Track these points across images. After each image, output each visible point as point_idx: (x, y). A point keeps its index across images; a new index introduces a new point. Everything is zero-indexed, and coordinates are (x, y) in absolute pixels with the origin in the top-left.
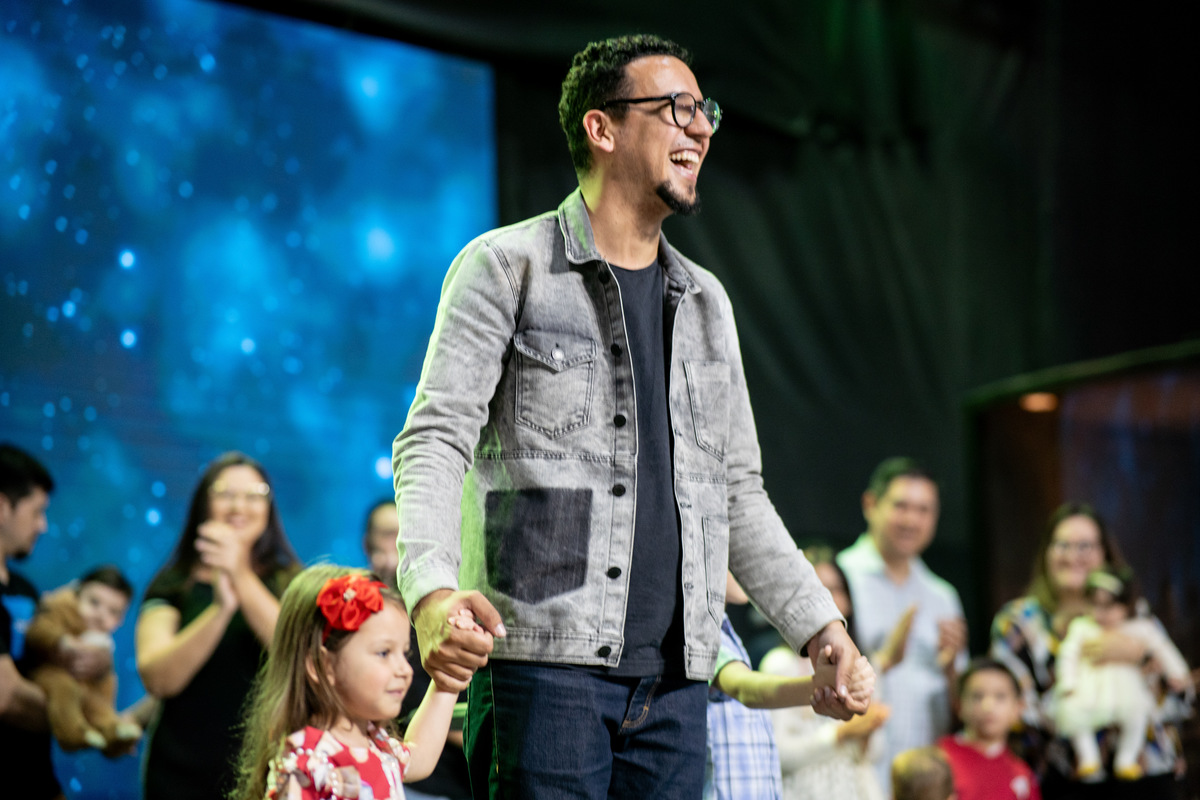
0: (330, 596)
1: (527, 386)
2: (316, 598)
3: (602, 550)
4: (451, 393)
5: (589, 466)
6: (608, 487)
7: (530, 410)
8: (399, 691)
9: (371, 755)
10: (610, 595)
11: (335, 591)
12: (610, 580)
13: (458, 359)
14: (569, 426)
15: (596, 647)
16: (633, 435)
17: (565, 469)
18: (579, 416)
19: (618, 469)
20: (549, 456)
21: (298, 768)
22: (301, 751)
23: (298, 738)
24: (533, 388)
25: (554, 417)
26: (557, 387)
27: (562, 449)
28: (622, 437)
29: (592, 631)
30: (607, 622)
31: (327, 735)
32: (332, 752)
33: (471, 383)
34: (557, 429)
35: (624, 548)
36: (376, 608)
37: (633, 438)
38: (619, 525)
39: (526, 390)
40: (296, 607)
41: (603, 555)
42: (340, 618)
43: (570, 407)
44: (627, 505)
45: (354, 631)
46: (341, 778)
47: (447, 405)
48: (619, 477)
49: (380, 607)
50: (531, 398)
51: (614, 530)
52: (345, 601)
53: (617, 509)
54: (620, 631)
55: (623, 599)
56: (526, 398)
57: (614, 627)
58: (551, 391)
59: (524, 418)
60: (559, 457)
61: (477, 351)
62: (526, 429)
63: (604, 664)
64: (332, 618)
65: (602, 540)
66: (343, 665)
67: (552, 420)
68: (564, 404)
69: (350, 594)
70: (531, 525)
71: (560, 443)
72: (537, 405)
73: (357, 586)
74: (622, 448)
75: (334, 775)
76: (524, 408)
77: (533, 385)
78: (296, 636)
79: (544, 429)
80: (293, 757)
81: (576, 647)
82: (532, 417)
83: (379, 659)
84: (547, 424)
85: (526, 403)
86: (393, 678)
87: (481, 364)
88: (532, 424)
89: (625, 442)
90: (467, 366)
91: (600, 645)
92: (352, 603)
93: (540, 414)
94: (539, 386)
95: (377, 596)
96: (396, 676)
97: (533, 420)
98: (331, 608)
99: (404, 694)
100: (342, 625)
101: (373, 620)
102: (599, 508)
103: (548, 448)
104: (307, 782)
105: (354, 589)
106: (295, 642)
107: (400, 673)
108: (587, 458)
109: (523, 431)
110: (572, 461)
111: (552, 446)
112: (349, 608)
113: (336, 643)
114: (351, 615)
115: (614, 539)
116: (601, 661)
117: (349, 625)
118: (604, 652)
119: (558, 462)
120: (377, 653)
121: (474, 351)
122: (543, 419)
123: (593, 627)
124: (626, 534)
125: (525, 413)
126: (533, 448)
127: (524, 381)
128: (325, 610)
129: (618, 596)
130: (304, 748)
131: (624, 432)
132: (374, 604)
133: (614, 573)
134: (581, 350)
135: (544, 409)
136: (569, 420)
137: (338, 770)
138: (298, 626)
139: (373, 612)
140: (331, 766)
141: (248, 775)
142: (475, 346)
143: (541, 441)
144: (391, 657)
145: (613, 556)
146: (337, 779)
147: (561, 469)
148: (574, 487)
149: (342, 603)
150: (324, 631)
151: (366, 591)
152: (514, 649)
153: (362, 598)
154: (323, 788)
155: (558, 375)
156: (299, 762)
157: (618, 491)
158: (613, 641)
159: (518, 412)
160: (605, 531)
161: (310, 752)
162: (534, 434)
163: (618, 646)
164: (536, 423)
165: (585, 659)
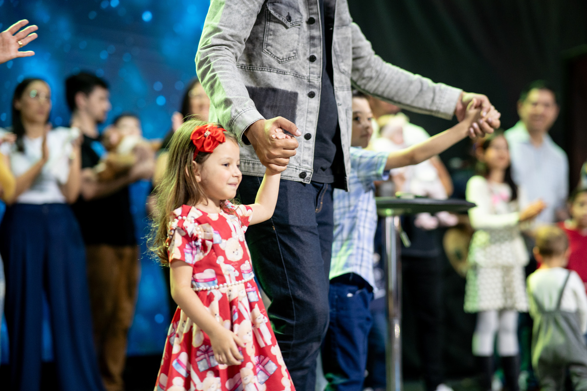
0: (197, 135)
1: (271, 33)
2: (190, 136)
3: (302, 125)
4: (235, 30)
5: (297, 80)
6: (306, 92)
7: (271, 46)
8: (235, 185)
9: (220, 216)
10: (305, 147)
11: (200, 132)
12: (305, 140)
13: (239, 12)
14: (289, 58)
15: (299, 172)
16: (319, 66)
17: (287, 80)
18: (294, 53)
19: (311, 83)
20: (279, 72)
21: (178, 226)
22: (180, 218)
23: (178, 212)
24: (274, 35)
25: (283, 52)
26: (286, 36)
27: (285, 69)
28: (313, 67)
29: (297, 165)
30: (304, 161)
31: (193, 208)
32: (197, 217)
33: (244, 26)
34: (283, 59)
35: (312, 125)
36: (221, 141)
37: (319, 68)
38: (311, 113)
39: (271, 35)
40: (179, 141)
41: (302, 127)
42: (203, 146)
43: (291, 48)
44: (315, 103)
45: (210, 153)
46: (202, 230)
47: (232, 36)
48: (311, 88)
49: (223, 141)
50: (273, 39)
51: (308, 115)
52: (205, 137)
53: (310, 104)
54: (311, 165)
55: (311, 150)
56: (270, 39)
57: (308, 164)
58: (283, 37)
59: (268, 50)
60: (284, 73)
61: (248, 8)
62: (268, 56)
63: (303, 182)
64: (198, 146)
65: (302, 120)
66: (205, 171)
67: (281, 53)
68: (289, 45)
69: (207, 133)
70: (268, 107)
71: (284, 66)
72: (275, 44)
73: (211, 129)
74: (313, 73)
75: (199, 229)
76: (268, 45)
77: (274, 32)
78: (179, 155)
79: (277, 58)
80: (176, 221)
81: (289, 171)
82: (272, 50)
83: (224, 167)
84: (279, 55)
85: (270, 42)
86: (232, 177)
87: (249, 16)
88: (272, 54)
89: (315, 70)
90: (242, 16)
91: (301, 172)
92: (209, 138)
93: (277, 49)
94: (278, 34)
95: (222, 134)
96: (233, 176)
97: (272, 52)
98: (197, 141)
99: (237, 186)
100: (204, 149)
101: (220, 146)
102: (301, 103)
103: (278, 68)
104: (184, 234)
105: (209, 131)
106: (179, 158)
107: (236, 175)
108: (297, 75)
109: (266, 57)
110: (290, 76)
111: (280, 67)
112: (207, 141)
113: (201, 159)
114: (209, 144)
115: (308, 119)
116: (301, 180)
117: (207, 149)
118: (303, 175)
119: (283, 75)
120: (223, 165)
121: (246, 8)
122: (278, 52)
123: (298, 162)
124: (314, 118)
125: (269, 48)
126: (271, 67)
127: (270, 30)
128: (194, 141)
129: (309, 149)
130: (182, 216)
131: (314, 65)
132: (220, 139)
133: (308, 137)
134: (298, 18)
135: (279, 47)
136: (290, 54)
137: (200, 226)
138: (181, 150)
139: (221, 143)
140: (197, 224)
141: (157, 228)
142: (247, 6)
143: (275, 64)
144: (231, 166)
145: (307, 128)
146: (200, 230)
147: (285, 80)
148: (290, 90)
149: (203, 138)
150: (194, 152)
151: (216, 132)
152: (256, 170)
153: (214, 135)
154: (192, 235)
155: (288, 30)
156: (178, 223)
157: (312, 95)
158: (308, 170)
159: (265, 47)
160: (304, 115)
161: (184, 217)
162: (272, 59)
163: (310, 173)
164: (274, 54)
165: (293, 178)
